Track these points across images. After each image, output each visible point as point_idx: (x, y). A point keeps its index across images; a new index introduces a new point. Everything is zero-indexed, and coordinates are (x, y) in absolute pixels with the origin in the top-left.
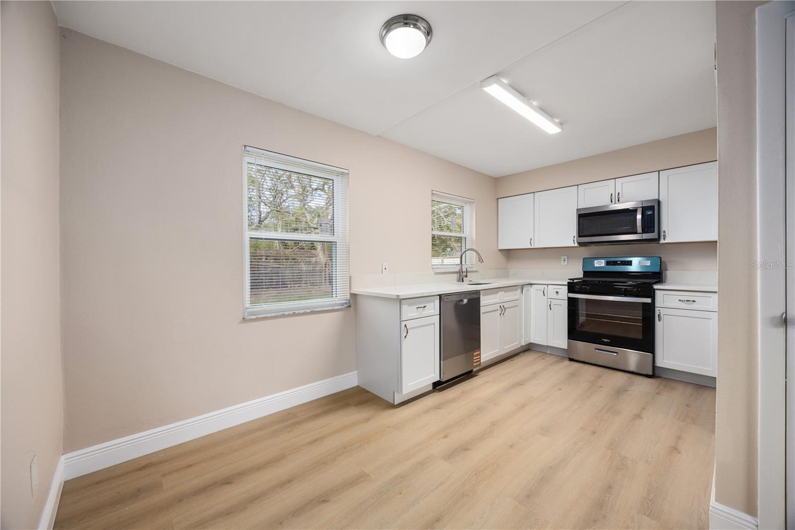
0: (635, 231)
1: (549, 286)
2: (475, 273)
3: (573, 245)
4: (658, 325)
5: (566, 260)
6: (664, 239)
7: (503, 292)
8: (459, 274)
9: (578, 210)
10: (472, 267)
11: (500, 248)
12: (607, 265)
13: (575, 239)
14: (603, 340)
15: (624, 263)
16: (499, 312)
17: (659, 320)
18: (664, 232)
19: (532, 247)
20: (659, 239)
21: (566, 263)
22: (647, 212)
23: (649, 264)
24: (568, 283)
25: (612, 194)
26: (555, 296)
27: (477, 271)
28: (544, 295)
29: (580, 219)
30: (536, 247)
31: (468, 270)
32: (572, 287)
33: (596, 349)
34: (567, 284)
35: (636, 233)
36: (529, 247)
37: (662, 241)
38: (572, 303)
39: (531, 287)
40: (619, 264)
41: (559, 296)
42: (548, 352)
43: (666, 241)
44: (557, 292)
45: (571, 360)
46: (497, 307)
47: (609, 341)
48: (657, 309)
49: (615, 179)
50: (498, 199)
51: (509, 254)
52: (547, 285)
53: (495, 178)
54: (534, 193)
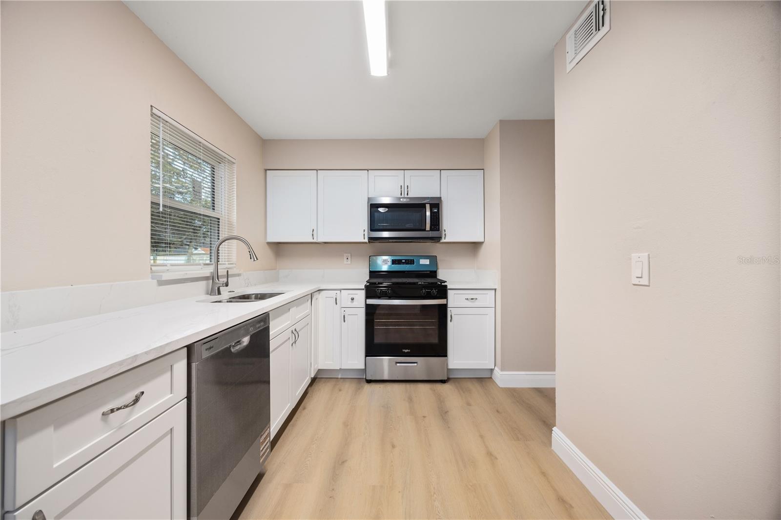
0: (423, 228)
1: (342, 291)
2: (237, 278)
3: (362, 240)
4: (450, 326)
5: (349, 258)
6: (445, 239)
7: (295, 308)
9: (369, 199)
11: (270, 240)
12: (393, 264)
13: (366, 233)
14: (403, 350)
15: (407, 261)
16: (291, 341)
17: (451, 321)
18: (445, 231)
19: (315, 241)
20: (440, 238)
21: (349, 262)
22: (433, 209)
23: (428, 263)
24: (366, 286)
25: (401, 186)
26: (349, 303)
27: (239, 275)
28: (336, 304)
29: (372, 209)
30: (321, 240)
32: (371, 291)
33: (397, 363)
34: (364, 287)
35: (425, 230)
36: (311, 240)
37: (443, 240)
38: (371, 312)
39: (319, 293)
40: (403, 263)
41: (355, 304)
42: (340, 377)
43: (447, 240)
44: (353, 299)
45: (369, 381)
47: (409, 351)
48: (449, 310)
49: (404, 170)
50: (266, 170)
51: (279, 248)
52: (340, 290)
53: (263, 139)
54: (317, 170)
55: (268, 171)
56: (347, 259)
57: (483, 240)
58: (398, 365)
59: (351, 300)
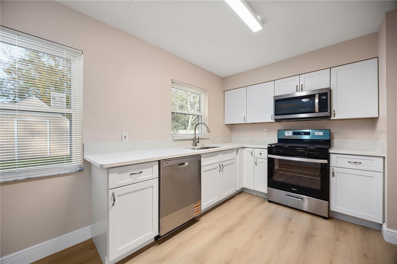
1: (255, 149)
3: (271, 121)
4: (333, 180)
5: (267, 131)
6: (334, 117)
7: (222, 154)
8: (193, 141)
9: (274, 97)
10: (205, 136)
11: (226, 123)
12: (293, 135)
13: (273, 117)
14: (292, 189)
15: (304, 133)
16: (218, 169)
17: (333, 176)
18: (334, 111)
19: (245, 122)
20: (330, 117)
21: (267, 134)
22: (322, 97)
23: (322, 134)
24: (268, 147)
25: (297, 86)
26: (259, 156)
27: (208, 139)
28: (252, 155)
29: (276, 103)
30: (248, 122)
31: (199, 138)
32: (271, 150)
33: (287, 195)
34: (267, 148)
35: (314, 112)
36: (244, 122)
37: (333, 118)
38: (270, 161)
39: (244, 149)
40: (302, 134)
41: (262, 156)
42: (255, 194)
43: (336, 118)
44: (261, 154)
45: (270, 201)
46: (218, 165)
47: (296, 190)
48: (331, 168)
49: (299, 75)
50: (224, 91)
51: (232, 127)
52: (254, 148)
53: (223, 78)
54: (246, 87)
55: (225, 92)
56: (266, 132)
57: (377, 116)
58: (288, 196)
59: (260, 154)
